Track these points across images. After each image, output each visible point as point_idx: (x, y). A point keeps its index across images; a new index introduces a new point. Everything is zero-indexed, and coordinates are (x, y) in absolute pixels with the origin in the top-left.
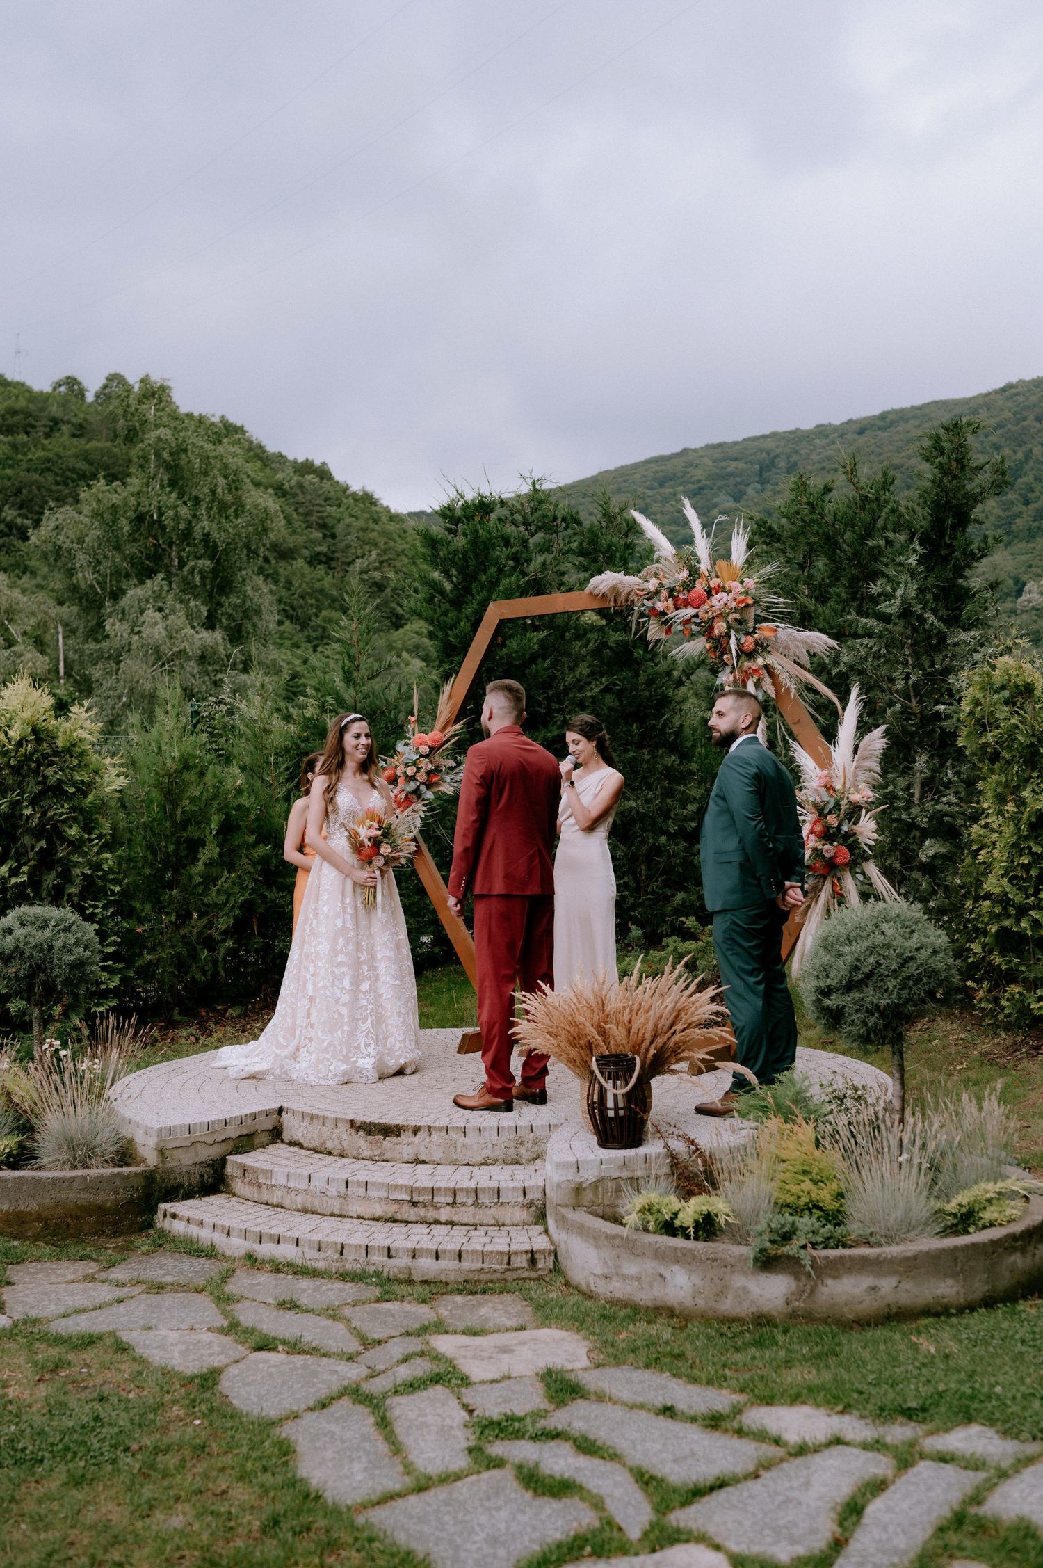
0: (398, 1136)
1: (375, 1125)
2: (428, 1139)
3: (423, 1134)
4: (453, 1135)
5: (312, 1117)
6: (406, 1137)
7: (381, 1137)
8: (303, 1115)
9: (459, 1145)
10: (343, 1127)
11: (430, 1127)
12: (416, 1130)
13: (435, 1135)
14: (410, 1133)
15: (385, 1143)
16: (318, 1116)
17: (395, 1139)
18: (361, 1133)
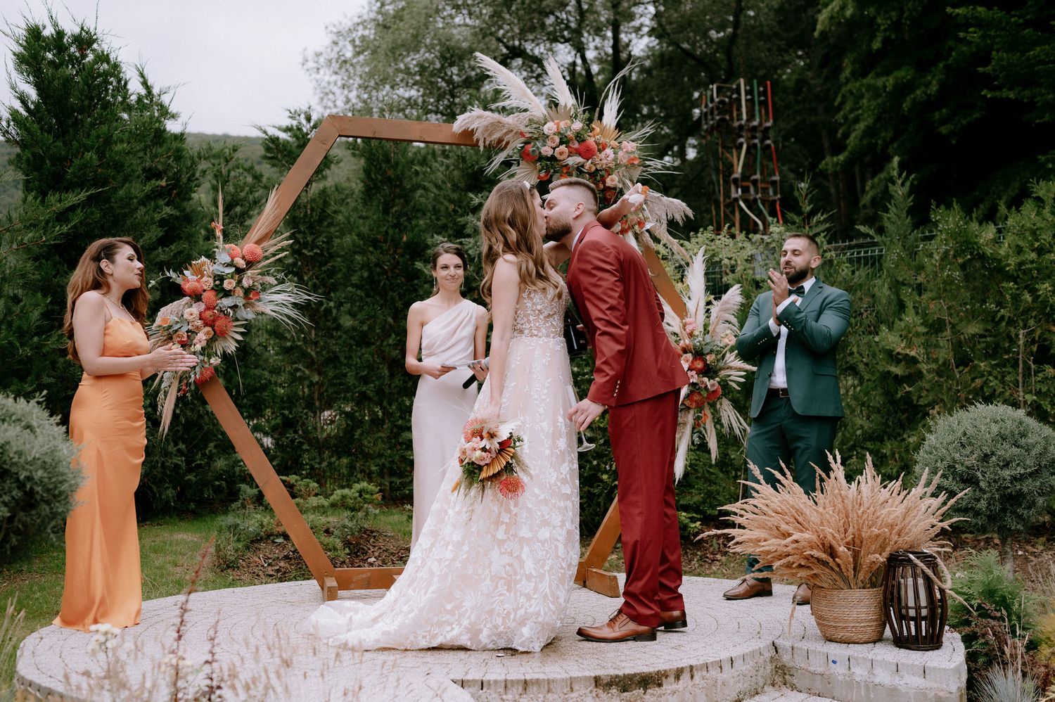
0: (660, 685)
1: (630, 678)
2: (691, 683)
3: (686, 676)
4: (714, 673)
5: (526, 684)
6: (669, 685)
7: (642, 691)
8: (507, 685)
9: (719, 682)
10: (580, 690)
11: (691, 667)
12: (678, 674)
13: (697, 676)
14: (672, 679)
15: (647, 697)
16: (537, 682)
17: (658, 691)
18: (614, 690)
